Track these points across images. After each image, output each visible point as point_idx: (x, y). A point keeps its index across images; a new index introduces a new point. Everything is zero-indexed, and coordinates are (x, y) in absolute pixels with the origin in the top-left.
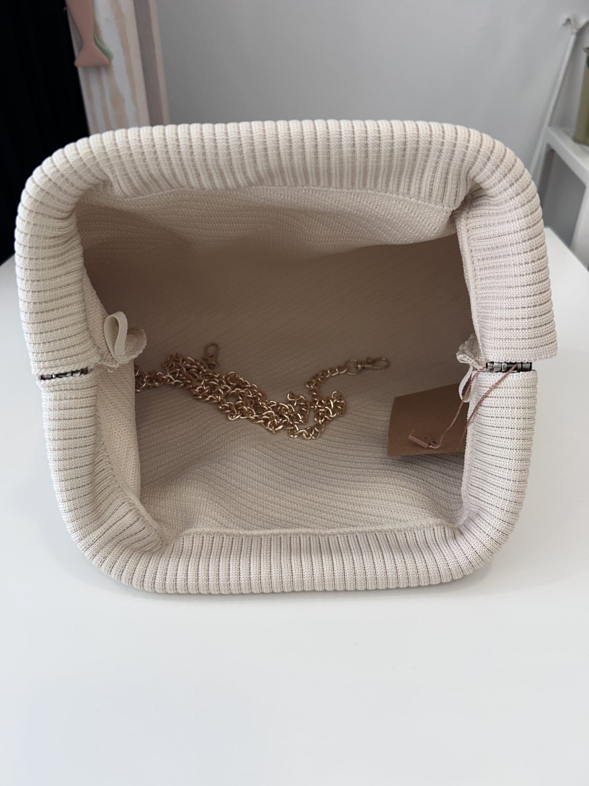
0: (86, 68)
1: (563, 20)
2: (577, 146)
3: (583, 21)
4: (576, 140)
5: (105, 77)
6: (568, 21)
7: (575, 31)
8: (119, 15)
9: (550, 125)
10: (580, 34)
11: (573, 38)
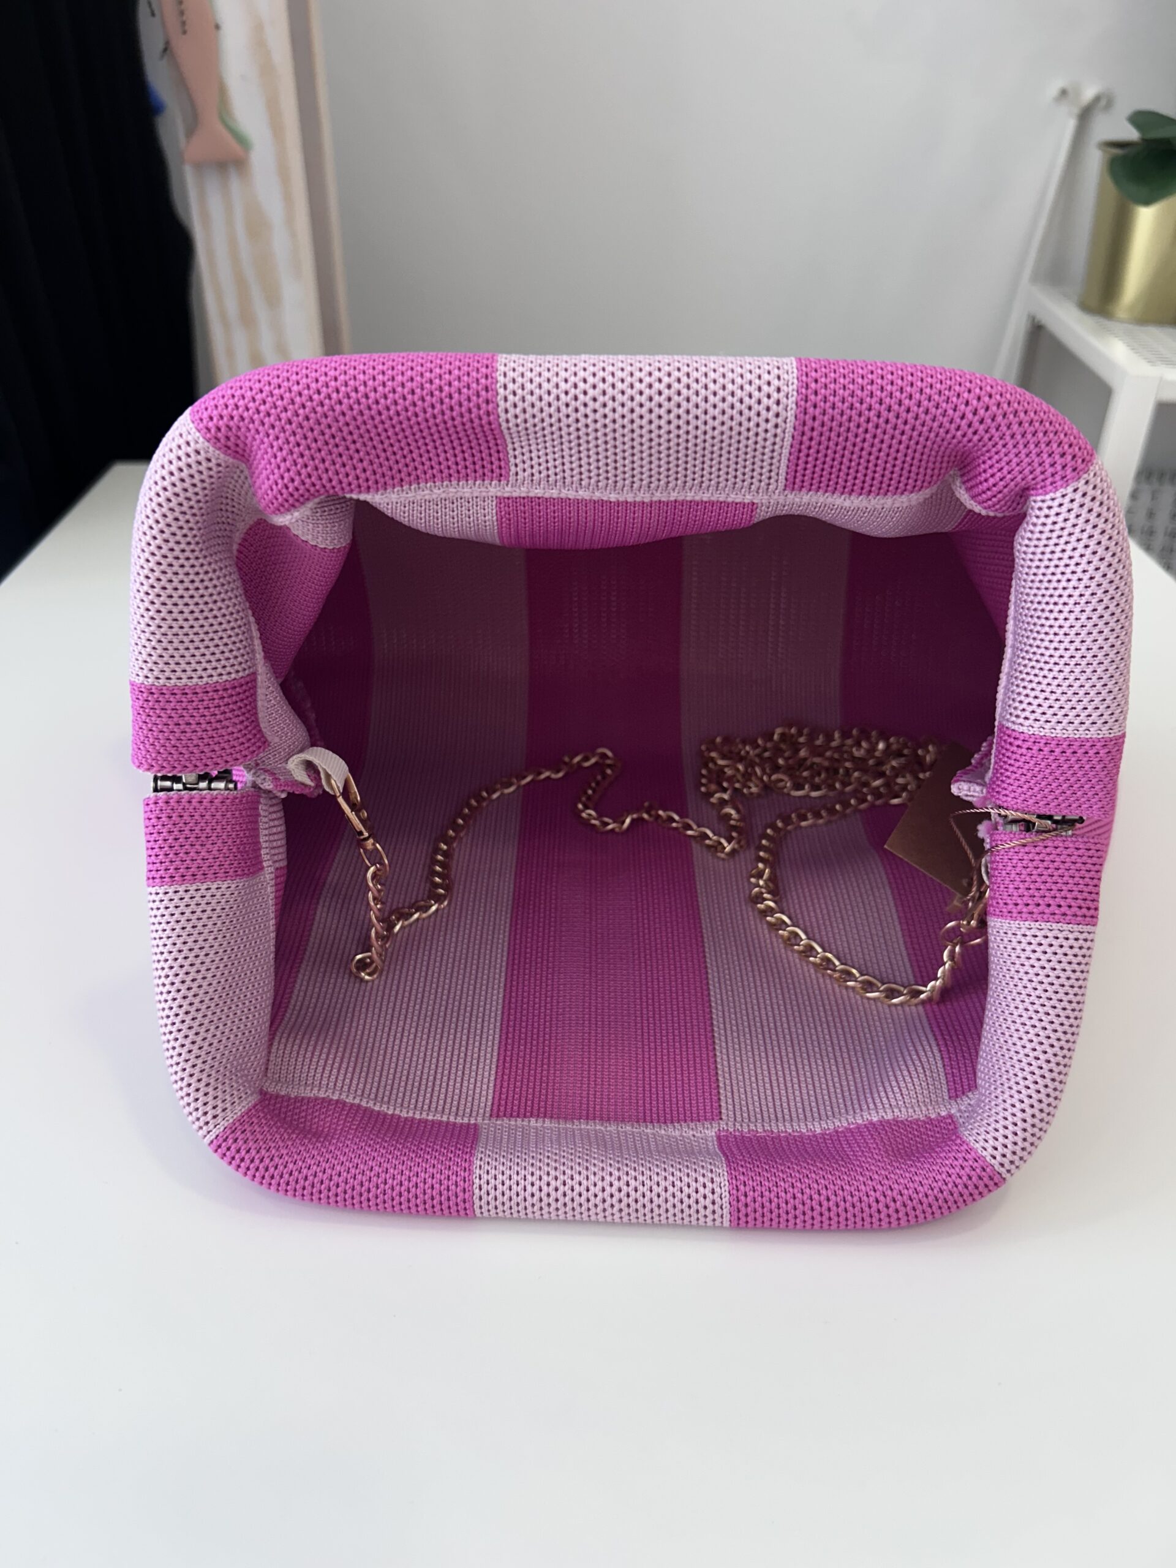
0: (199, 166)
1: (1053, 90)
2: (1089, 320)
4: (1086, 307)
5: (235, 184)
6: (1064, 93)
7: (1076, 111)
8: (266, 70)
9: (1035, 278)
11: (1071, 124)
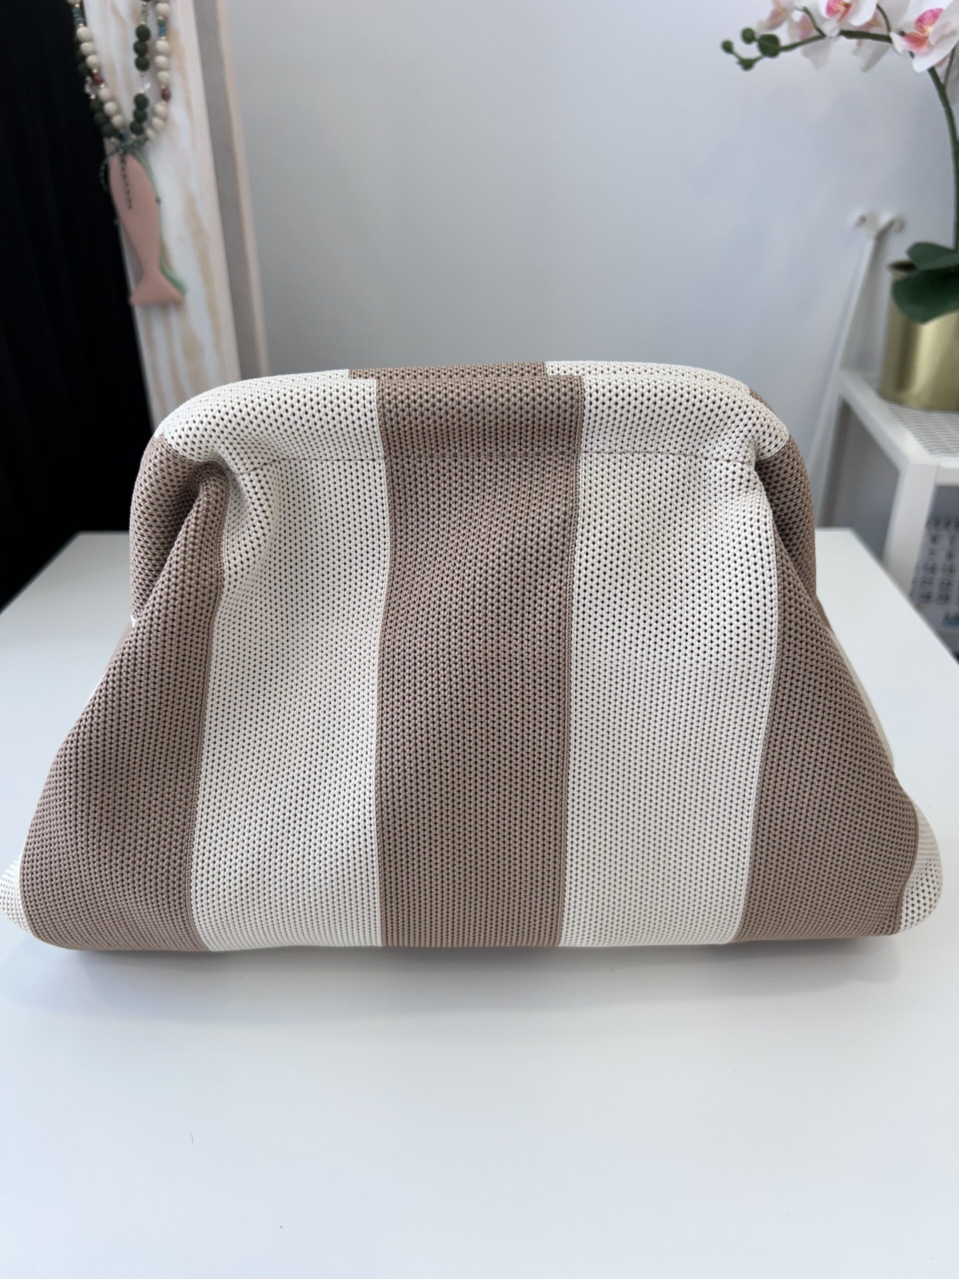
1: (855, 217)
2: (884, 407)
3: (885, 219)
4: (883, 394)
5: (174, 318)
6: (863, 220)
7: (873, 233)
8: (198, 232)
9: (844, 365)
10: (882, 237)
11: (869, 245)
